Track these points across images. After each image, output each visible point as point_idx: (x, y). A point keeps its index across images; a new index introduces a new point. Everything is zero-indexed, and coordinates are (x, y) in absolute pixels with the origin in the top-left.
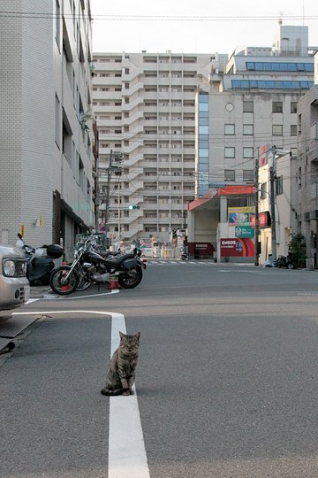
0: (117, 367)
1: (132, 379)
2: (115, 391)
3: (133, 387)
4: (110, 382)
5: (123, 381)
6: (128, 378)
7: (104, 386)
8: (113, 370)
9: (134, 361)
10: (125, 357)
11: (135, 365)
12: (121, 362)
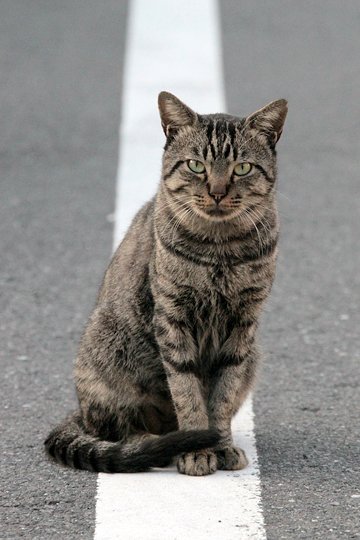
0: (146, 304)
1: (233, 378)
2: (133, 445)
3: (242, 426)
4: (101, 392)
5: (182, 388)
6: (211, 370)
7: (60, 413)
8: (126, 314)
9: (243, 276)
10: (189, 244)
11: (251, 295)
12: (167, 273)
